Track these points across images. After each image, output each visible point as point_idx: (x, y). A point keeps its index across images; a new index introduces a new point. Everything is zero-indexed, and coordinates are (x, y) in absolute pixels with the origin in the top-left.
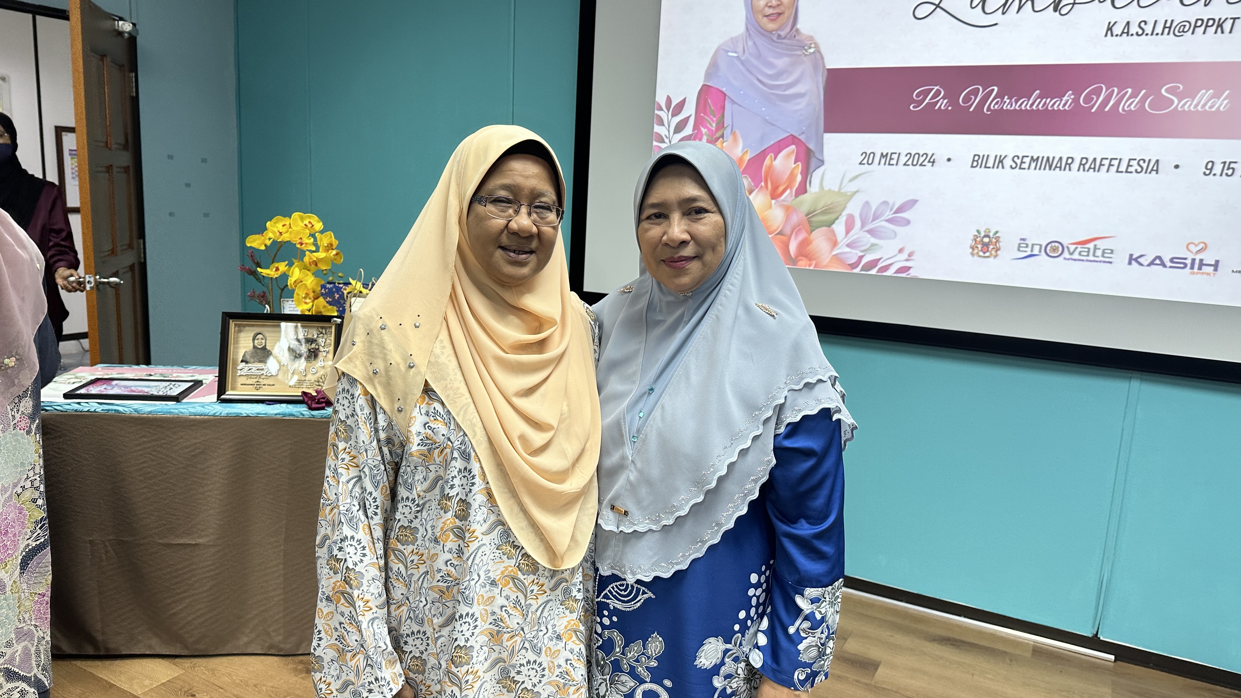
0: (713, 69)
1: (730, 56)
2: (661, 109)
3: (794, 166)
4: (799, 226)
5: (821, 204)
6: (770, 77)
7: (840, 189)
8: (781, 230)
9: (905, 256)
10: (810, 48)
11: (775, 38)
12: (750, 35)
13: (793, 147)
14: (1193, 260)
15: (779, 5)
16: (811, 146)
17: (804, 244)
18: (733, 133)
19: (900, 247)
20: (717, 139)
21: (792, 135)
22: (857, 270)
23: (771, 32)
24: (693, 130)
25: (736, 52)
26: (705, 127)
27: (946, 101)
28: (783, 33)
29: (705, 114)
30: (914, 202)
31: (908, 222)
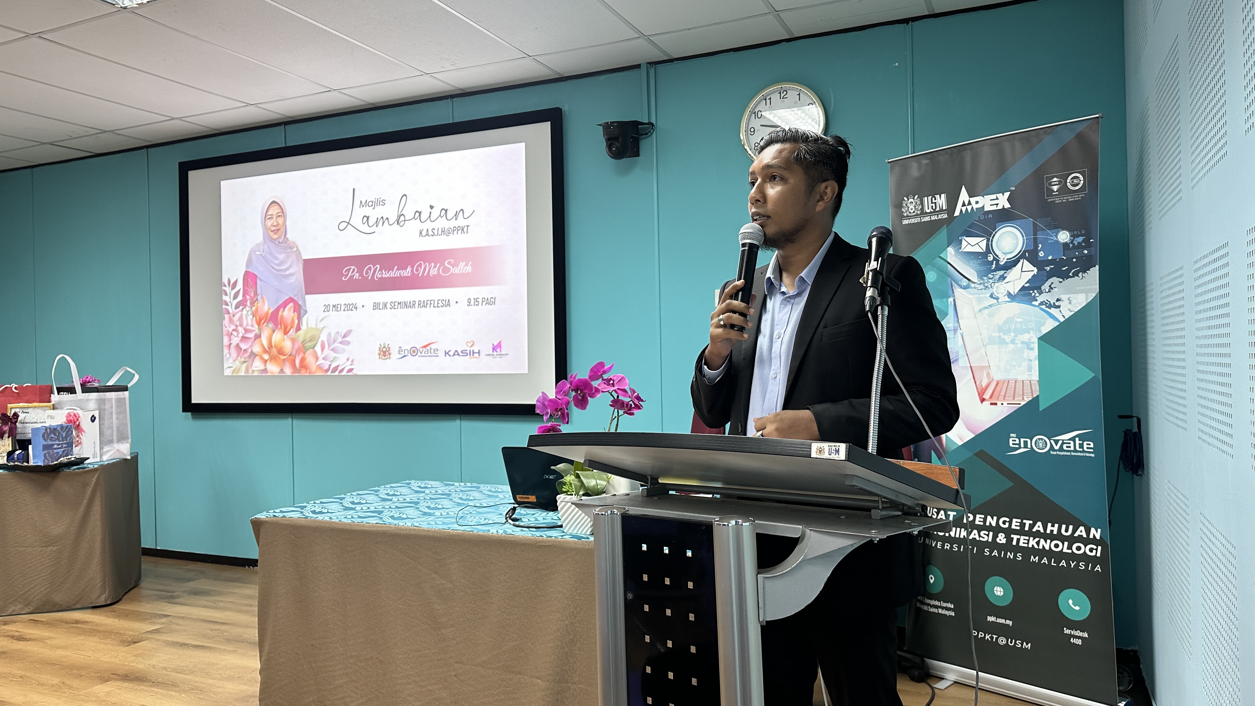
0: (249, 262)
1: (257, 254)
2: (225, 286)
3: (293, 315)
4: (299, 349)
5: (309, 335)
6: (279, 265)
7: (316, 327)
8: (291, 353)
9: (350, 362)
10: (294, 248)
11: (277, 243)
12: (265, 242)
13: (292, 304)
14: (470, 351)
15: (277, 225)
16: (300, 303)
17: (303, 360)
18: (262, 298)
19: (347, 358)
20: (255, 302)
21: (290, 297)
22: (329, 373)
23: (275, 240)
24: (243, 297)
25: (259, 252)
26: (249, 295)
27: (358, 274)
28: (281, 240)
29: (248, 287)
30: (350, 331)
31: (348, 343)
